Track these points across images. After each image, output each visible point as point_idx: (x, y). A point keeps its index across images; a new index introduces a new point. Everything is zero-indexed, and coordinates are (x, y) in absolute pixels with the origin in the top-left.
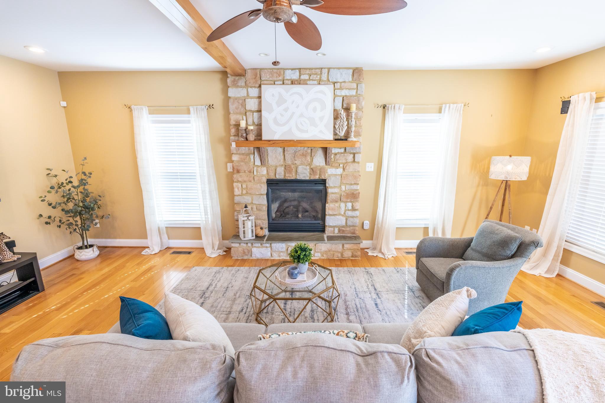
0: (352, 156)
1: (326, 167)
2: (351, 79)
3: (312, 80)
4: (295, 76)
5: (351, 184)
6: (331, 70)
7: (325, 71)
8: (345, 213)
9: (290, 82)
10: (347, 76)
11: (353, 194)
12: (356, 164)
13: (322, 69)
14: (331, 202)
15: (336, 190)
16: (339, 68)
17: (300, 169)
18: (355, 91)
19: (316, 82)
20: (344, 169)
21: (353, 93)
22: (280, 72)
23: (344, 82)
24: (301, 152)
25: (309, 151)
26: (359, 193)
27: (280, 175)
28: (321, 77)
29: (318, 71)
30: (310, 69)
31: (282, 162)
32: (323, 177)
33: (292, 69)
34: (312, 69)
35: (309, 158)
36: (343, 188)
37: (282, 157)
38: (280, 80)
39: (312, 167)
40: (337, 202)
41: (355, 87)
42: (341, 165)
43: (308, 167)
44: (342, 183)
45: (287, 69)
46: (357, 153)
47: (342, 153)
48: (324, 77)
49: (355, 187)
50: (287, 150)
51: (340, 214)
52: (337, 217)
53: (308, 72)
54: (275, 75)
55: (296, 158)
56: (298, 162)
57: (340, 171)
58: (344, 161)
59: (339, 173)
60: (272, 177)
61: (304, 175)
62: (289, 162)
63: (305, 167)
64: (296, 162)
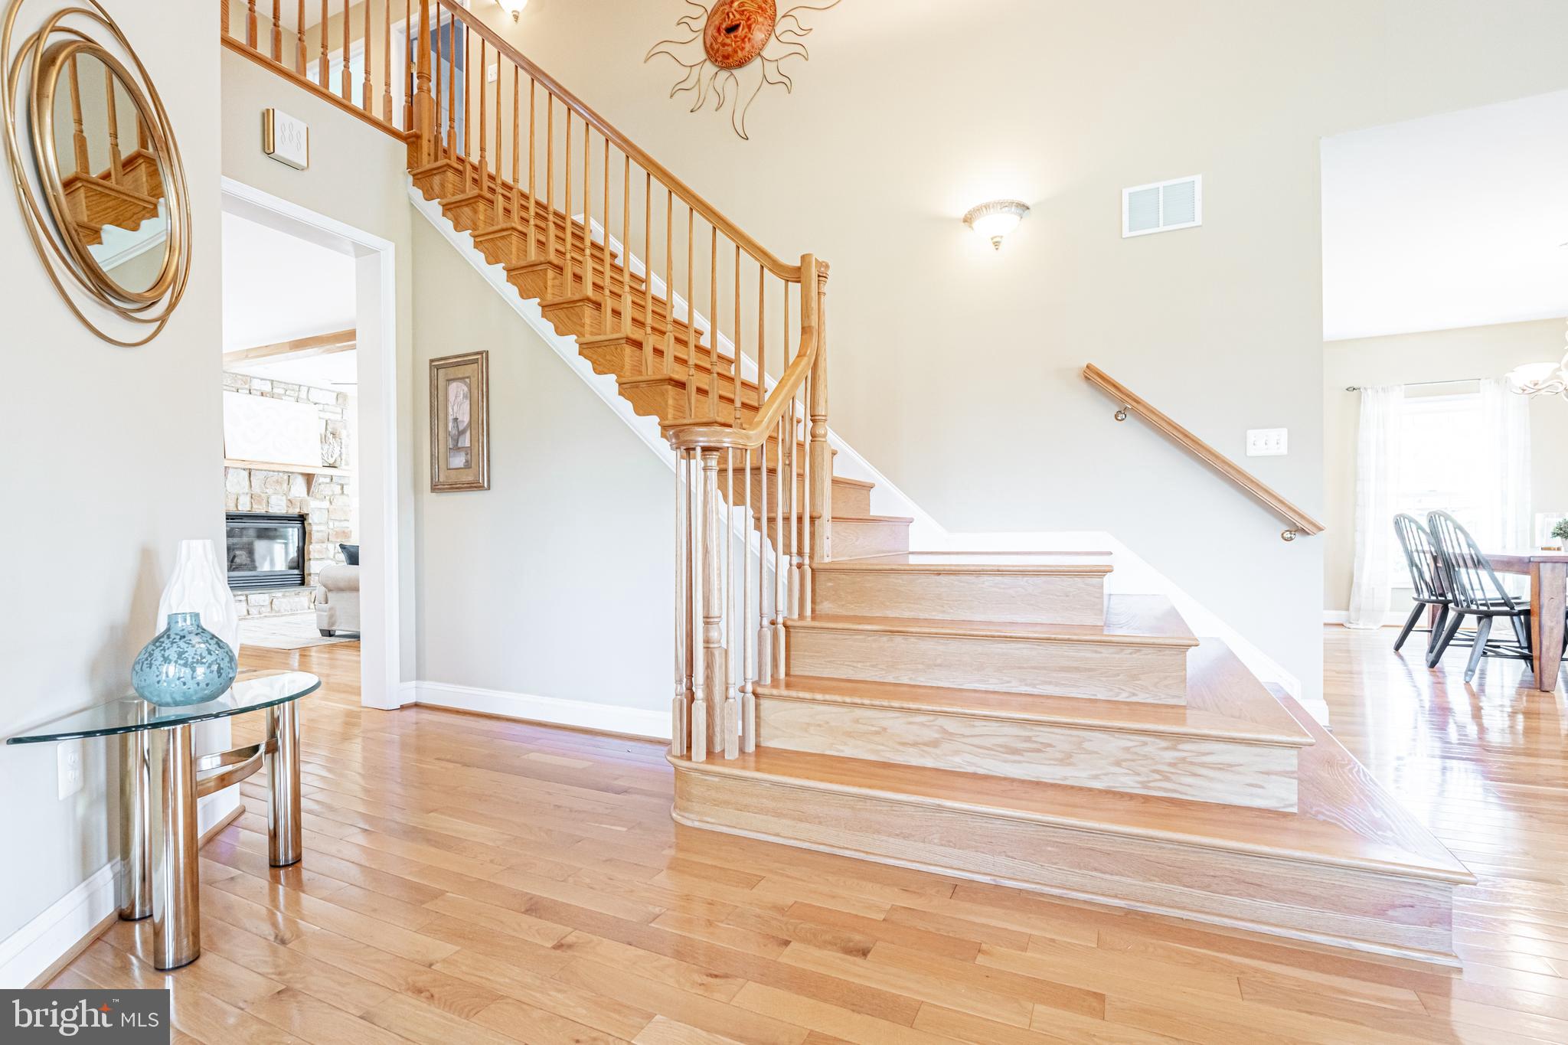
0: (339, 487)
1: (309, 498)
2: (335, 403)
3: (289, 396)
4: (267, 388)
5: (341, 521)
6: (302, 387)
7: (304, 390)
8: (334, 557)
9: (259, 393)
10: (331, 398)
11: (344, 532)
12: (344, 497)
13: (300, 386)
14: (316, 543)
15: (323, 528)
16: (321, 389)
17: (273, 500)
18: (341, 416)
19: (292, 399)
20: (331, 503)
21: (339, 417)
22: (247, 380)
23: (327, 404)
24: (274, 479)
25: (286, 477)
26: (351, 532)
27: (244, 507)
28: (299, 395)
29: (297, 388)
30: (285, 383)
31: (247, 490)
32: (304, 511)
33: (262, 379)
34: (288, 384)
35: (285, 485)
36: (331, 524)
37: (248, 483)
38: (246, 389)
39: (289, 498)
40: (323, 542)
41: (341, 412)
42: (327, 498)
43: (284, 498)
44: (329, 519)
45: (254, 378)
46: (346, 484)
47: (327, 483)
48: (303, 394)
49: (345, 524)
50: (255, 475)
51: (328, 558)
52: (325, 561)
53: (283, 385)
54: (240, 382)
55: (268, 486)
56: (270, 491)
57: (326, 504)
58: (330, 493)
59: (325, 507)
60: (232, 510)
61: (279, 507)
62: (256, 489)
63: (279, 497)
64: (267, 490)
